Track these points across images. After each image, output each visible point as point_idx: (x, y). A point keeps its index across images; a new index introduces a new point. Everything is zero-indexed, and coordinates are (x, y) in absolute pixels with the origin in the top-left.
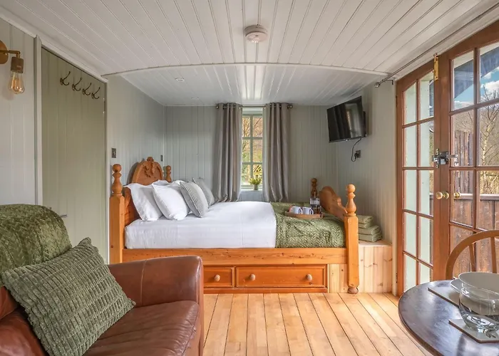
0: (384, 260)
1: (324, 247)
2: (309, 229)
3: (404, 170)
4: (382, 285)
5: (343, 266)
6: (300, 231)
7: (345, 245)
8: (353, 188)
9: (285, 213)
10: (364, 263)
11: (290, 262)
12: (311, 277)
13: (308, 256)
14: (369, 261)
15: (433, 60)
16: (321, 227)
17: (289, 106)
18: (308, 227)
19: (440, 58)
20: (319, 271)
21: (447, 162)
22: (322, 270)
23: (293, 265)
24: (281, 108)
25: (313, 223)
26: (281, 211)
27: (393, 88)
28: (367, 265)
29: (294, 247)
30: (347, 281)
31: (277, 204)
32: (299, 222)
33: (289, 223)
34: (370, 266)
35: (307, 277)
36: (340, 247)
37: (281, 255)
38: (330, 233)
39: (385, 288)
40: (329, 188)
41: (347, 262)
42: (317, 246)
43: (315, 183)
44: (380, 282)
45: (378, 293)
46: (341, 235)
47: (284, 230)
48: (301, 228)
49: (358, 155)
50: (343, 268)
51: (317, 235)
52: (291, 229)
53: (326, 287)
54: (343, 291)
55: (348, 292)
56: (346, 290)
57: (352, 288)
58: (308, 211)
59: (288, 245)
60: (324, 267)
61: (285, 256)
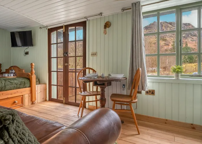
0: (44, 90)
1: (22, 88)
2: (15, 81)
3: (51, 58)
4: (43, 98)
6: (11, 83)
7: (31, 86)
8: (33, 64)
10: (38, 92)
12: (17, 102)
13: (15, 93)
15: (63, 26)
16: (21, 80)
19: (65, 26)
22: (21, 98)
23: (8, 98)
27: (47, 31)
29: (8, 90)
30: (32, 100)
32: (10, 79)
35: (15, 102)
36: (29, 87)
37: (2, 95)
38: (25, 82)
42: (19, 88)
43: (0, 66)
46: (29, 83)
48: (12, 81)
49: (27, 53)
50: (30, 95)
51: (19, 83)
52: (7, 82)
53: (23, 104)
54: (30, 104)
55: (32, 104)
56: (31, 103)
57: (33, 102)
58: (12, 75)
59: (5, 89)
60: (22, 96)
61: (4, 95)
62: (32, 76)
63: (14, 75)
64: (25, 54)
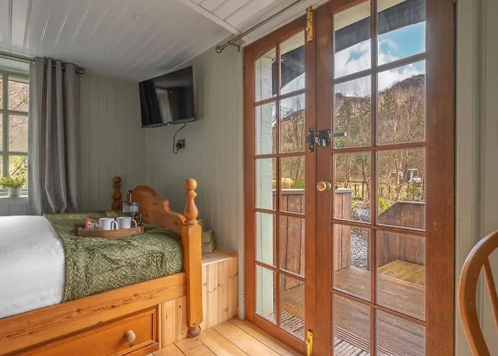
0: (229, 277)
1: (154, 278)
2: (130, 254)
3: (254, 159)
4: (227, 310)
5: (181, 301)
6: (113, 261)
7: (184, 269)
8: (194, 183)
9: (78, 231)
10: (208, 287)
11: (94, 320)
12: (133, 335)
13: (127, 301)
14: (212, 284)
15: (306, 15)
16: (149, 248)
17: (79, 71)
18: (127, 251)
20: (145, 320)
21: (328, 143)
22: (150, 317)
23: (101, 325)
24: (64, 70)
25: (135, 243)
26: (70, 229)
27: (240, 56)
28: (211, 290)
29: (103, 291)
30: (188, 323)
31: (59, 217)
32: (111, 245)
33: (90, 250)
34: (215, 289)
35: (126, 337)
36: (176, 273)
37: (75, 314)
38: (163, 255)
39: (230, 313)
40: (146, 188)
41: (186, 292)
42: (143, 280)
43: (117, 183)
44: (225, 307)
45: (223, 323)
46: (178, 256)
47: (81, 264)
48: (117, 255)
49: (181, 145)
50: (180, 304)
51: (143, 261)
52: (96, 260)
53: (157, 340)
54: (180, 337)
55: (188, 337)
56: (185, 334)
57: (193, 328)
58: (127, 223)
59: (89, 291)
60: (153, 311)
61: (83, 313)
62: (191, 230)
63: (133, 225)
64: (176, 148)
